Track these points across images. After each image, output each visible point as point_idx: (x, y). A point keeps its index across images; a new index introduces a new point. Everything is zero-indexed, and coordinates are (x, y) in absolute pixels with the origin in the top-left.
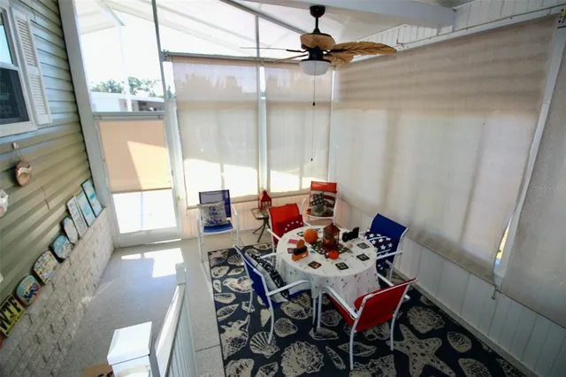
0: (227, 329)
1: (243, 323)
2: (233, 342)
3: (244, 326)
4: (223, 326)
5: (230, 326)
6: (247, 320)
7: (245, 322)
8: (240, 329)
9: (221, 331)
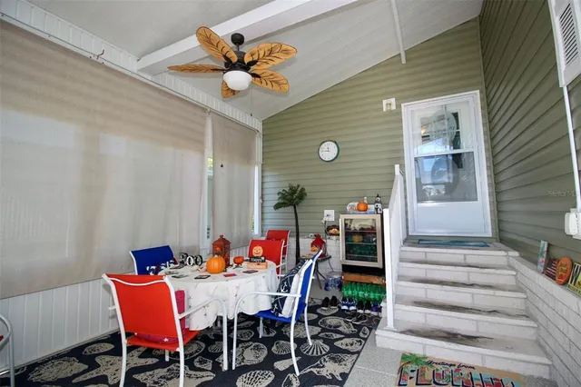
0: (337, 374)
1: (315, 370)
2: (340, 362)
3: (317, 366)
4: (340, 379)
5: (332, 375)
6: (309, 370)
7: (312, 369)
8: (323, 366)
9: (345, 376)
